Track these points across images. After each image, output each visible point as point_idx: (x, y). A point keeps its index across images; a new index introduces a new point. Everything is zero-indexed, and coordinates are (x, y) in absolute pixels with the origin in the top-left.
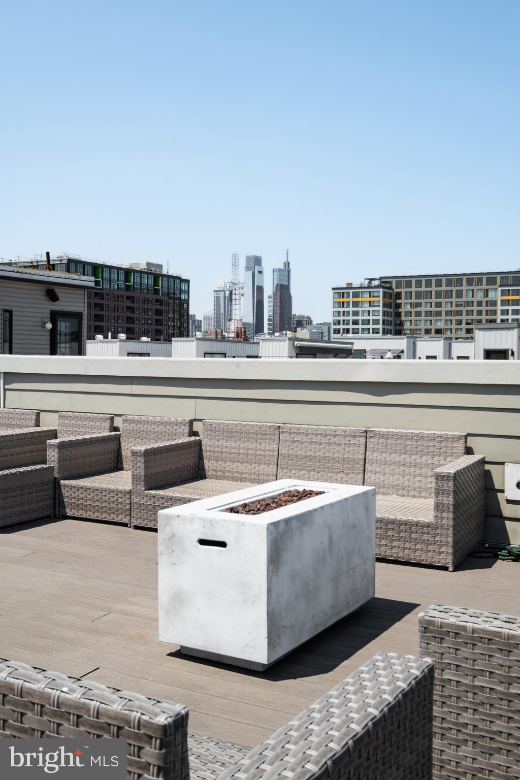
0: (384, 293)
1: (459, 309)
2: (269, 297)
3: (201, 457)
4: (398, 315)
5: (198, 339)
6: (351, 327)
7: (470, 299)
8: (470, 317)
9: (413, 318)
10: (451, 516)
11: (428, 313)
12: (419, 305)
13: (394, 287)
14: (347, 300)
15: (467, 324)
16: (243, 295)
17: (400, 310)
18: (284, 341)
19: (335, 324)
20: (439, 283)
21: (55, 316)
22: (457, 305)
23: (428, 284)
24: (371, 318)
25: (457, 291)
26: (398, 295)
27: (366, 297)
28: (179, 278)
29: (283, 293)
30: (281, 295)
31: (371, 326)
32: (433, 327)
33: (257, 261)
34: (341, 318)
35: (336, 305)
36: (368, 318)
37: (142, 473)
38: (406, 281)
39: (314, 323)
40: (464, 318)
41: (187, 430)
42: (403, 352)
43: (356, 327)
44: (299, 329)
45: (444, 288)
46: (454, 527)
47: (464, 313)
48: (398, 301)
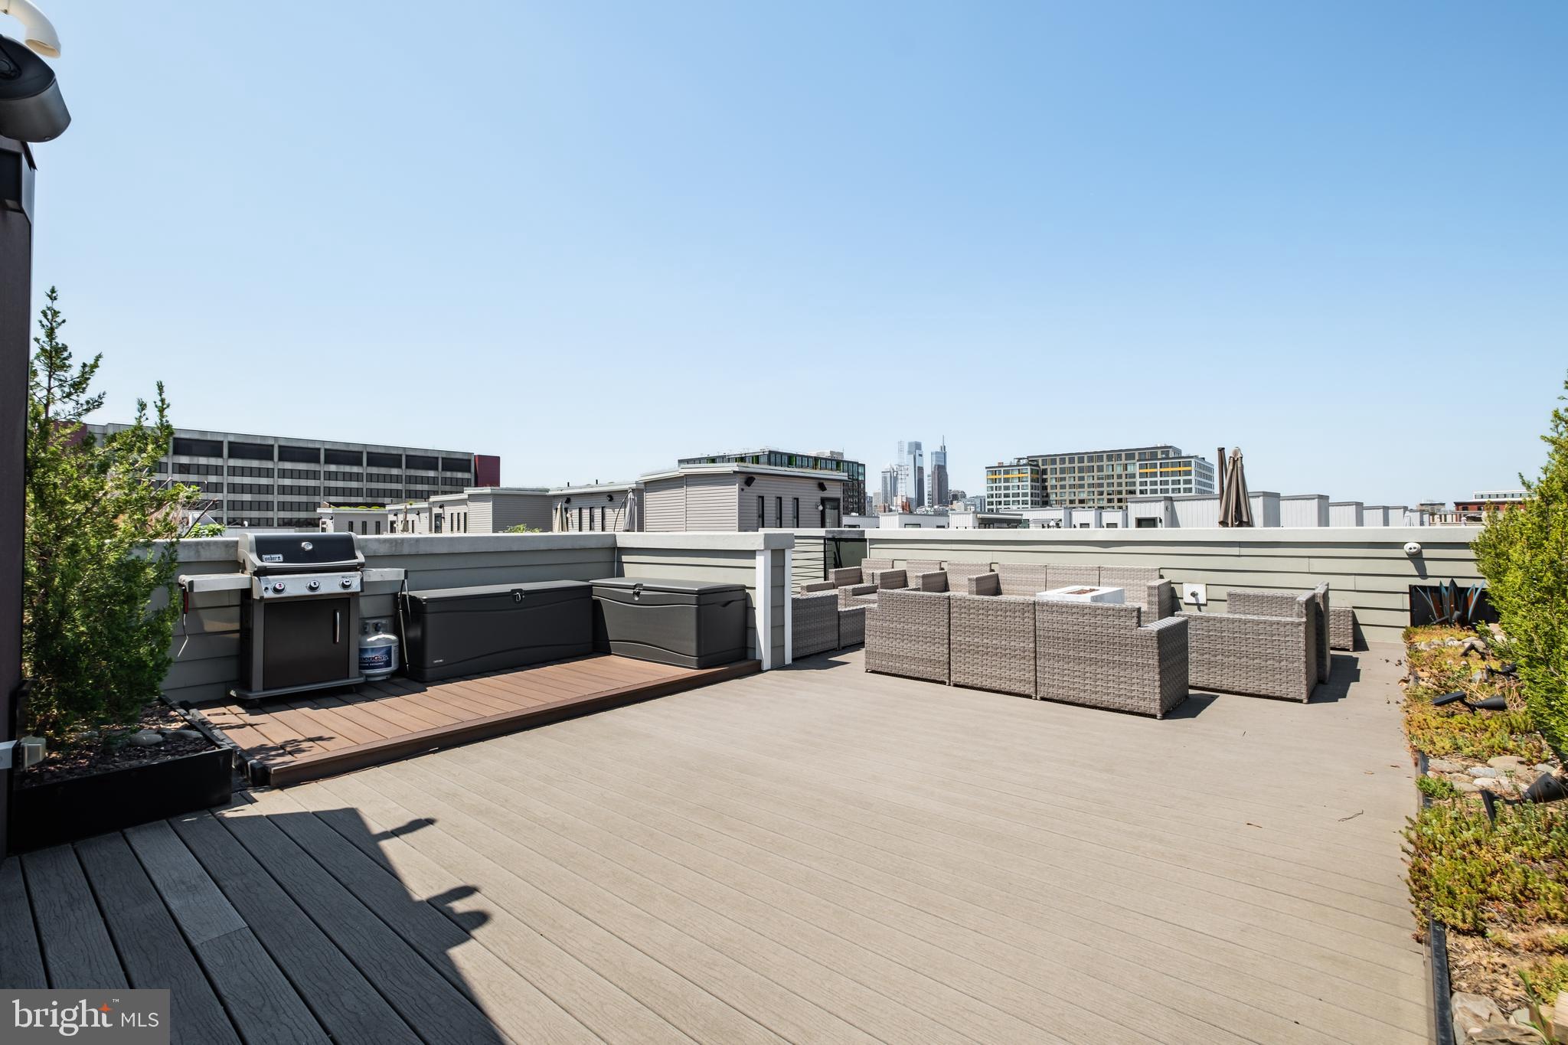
0: (1032, 469)
1: (1101, 481)
2: (929, 476)
3: (998, 583)
4: (1045, 488)
5: (899, 514)
6: (1003, 499)
7: (1111, 473)
8: (1112, 489)
9: (1058, 490)
10: (1157, 607)
11: (1071, 486)
12: (1064, 479)
13: (1040, 464)
14: (1000, 477)
15: (1108, 494)
16: (908, 475)
17: (1046, 484)
18: (969, 514)
19: (988, 497)
20: (1081, 460)
21: (823, 501)
22: (1099, 479)
23: (1072, 461)
24: (1021, 491)
25: (1098, 466)
26: (1044, 472)
27: (1016, 474)
28: (857, 463)
29: (941, 471)
30: (939, 473)
31: (1021, 499)
32: (1077, 498)
33: (918, 446)
34: (994, 492)
35: (990, 481)
36: (1018, 491)
37: (975, 590)
38: (1052, 459)
39: (968, 497)
40: (1105, 489)
41: (989, 568)
42: (1061, 520)
43: (1007, 499)
44: (955, 502)
45: (1086, 464)
46: (1159, 613)
47: (1105, 485)
48: (1044, 477)
